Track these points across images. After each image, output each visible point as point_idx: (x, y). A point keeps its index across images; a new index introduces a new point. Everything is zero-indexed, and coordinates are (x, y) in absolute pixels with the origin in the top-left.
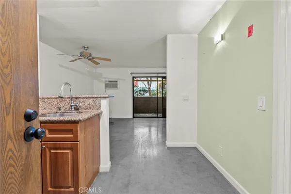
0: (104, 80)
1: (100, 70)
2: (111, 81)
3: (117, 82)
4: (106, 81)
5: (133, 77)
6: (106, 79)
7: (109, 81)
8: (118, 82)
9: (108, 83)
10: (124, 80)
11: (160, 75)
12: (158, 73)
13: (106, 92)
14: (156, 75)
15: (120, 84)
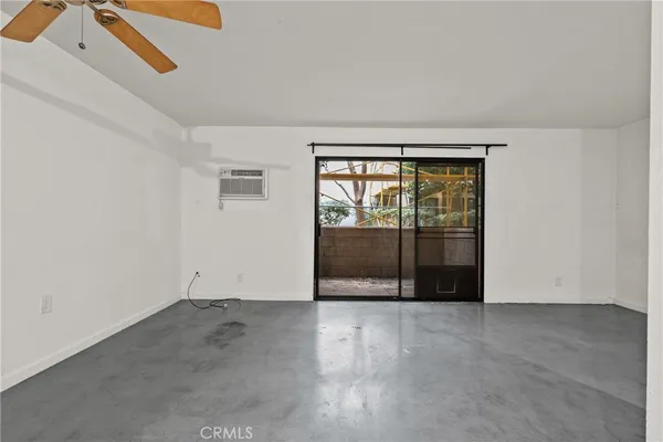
0: (216, 167)
1: (201, 134)
2: (240, 172)
3: (260, 173)
4: (223, 171)
5: (318, 159)
6: (224, 166)
7: (233, 172)
8: (265, 174)
9: (229, 176)
10: (287, 168)
11: (409, 152)
12: (402, 146)
13: (221, 207)
14: (396, 153)
15: (271, 181)
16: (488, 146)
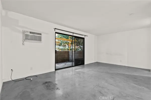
0: (21, 30)
4: (25, 31)
5: (56, 33)
8: (42, 35)
9: (29, 33)
10: (48, 34)
12: (73, 33)
16: (85, 36)
